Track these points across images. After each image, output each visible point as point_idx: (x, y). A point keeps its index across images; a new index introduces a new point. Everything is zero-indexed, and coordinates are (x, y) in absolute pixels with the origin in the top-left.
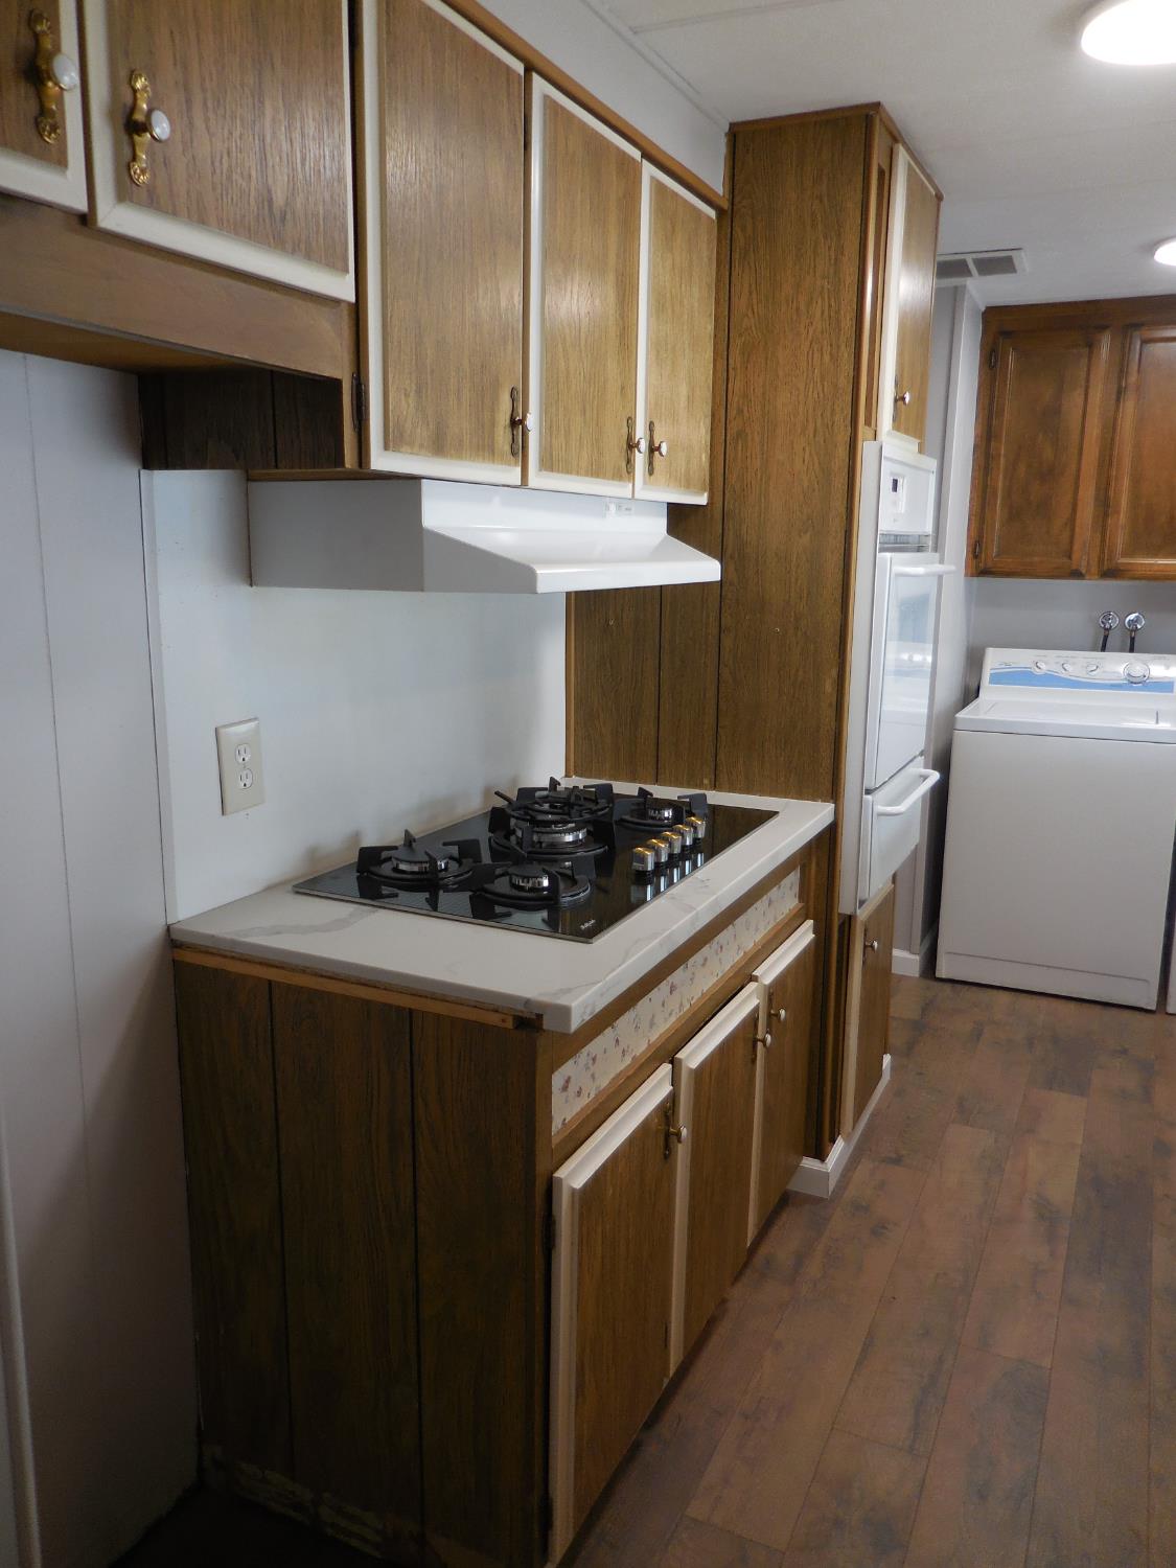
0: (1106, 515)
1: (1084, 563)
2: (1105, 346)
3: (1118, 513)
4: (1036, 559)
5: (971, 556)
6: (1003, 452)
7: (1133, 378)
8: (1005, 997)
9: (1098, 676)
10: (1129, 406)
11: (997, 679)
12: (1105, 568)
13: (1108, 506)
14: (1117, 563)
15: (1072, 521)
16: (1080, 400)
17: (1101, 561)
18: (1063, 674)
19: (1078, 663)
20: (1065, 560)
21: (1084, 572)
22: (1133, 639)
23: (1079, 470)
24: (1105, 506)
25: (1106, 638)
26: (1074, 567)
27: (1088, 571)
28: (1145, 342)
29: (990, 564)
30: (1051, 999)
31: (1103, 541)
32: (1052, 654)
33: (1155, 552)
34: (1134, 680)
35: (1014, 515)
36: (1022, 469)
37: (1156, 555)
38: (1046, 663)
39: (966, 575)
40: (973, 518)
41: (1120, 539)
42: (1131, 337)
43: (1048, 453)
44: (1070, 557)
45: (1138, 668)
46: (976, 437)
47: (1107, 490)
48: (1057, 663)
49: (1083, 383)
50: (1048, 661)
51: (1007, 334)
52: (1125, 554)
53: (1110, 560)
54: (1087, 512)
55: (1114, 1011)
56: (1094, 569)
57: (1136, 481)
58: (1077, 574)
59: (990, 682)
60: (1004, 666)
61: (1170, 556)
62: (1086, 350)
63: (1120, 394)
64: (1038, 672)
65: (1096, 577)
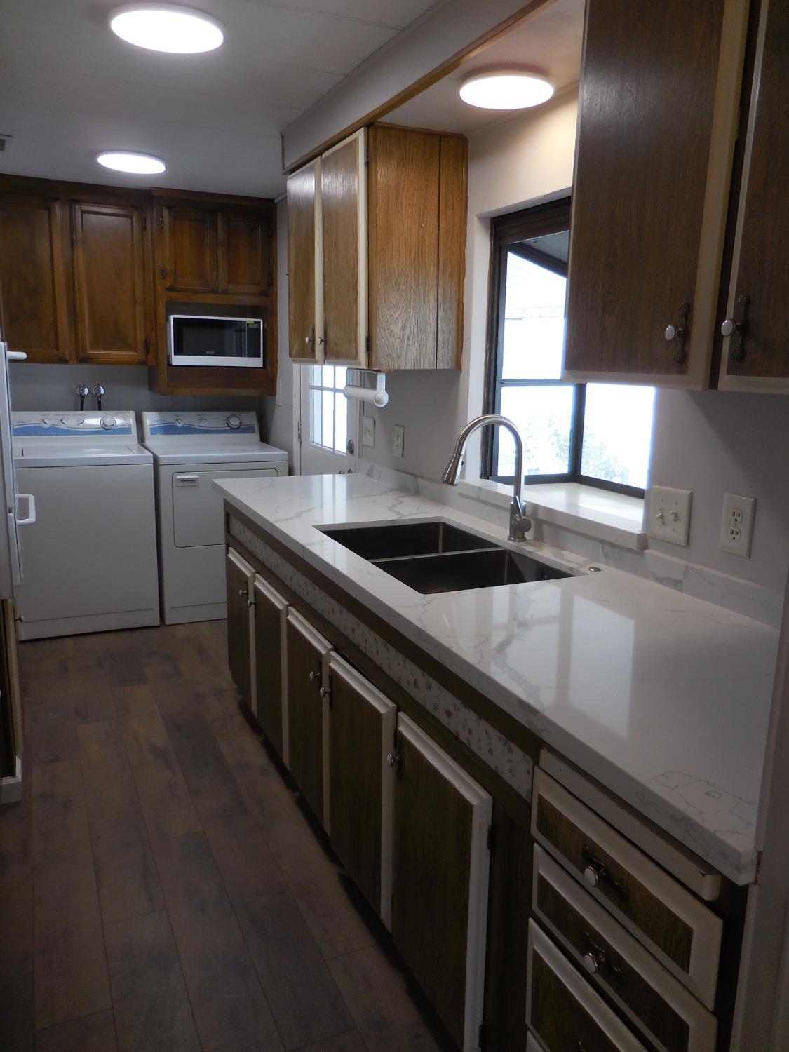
0: (76, 322)
1: (67, 353)
2: (59, 212)
3: (84, 321)
4: (34, 350)
7: (80, 235)
8: (69, 642)
9: (84, 426)
10: (80, 253)
11: (18, 432)
12: (81, 357)
13: (77, 316)
14: (88, 354)
15: (55, 326)
16: (47, 244)
17: (77, 352)
18: (62, 426)
19: (71, 419)
20: (55, 351)
21: (68, 359)
22: (99, 403)
23: (54, 292)
24: (74, 316)
25: (82, 402)
26: (61, 356)
27: (71, 359)
28: (83, 212)
30: (99, 635)
31: (77, 339)
32: (52, 413)
33: (110, 347)
34: (107, 428)
37: (110, 349)
38: (50, 420)
41: (88, 338)
42: (75, 209)
43: (31, 279)
44: (58, 350)
45: (108, 420)
47: (74, 305)
48: (57, 419)
49: (48, 233)
50: (51, 419)
52: (92, 348)
53: (83, 351)
54: (64, 320)
55: (138, 632)
56: (74, 357)
57: (92, 301)
58: (63, 361)
60: (20, 423)
61: (119, 349)
62: (47, 212)
63: (73, 244)
64: (45, 426)
65: (76, 362)
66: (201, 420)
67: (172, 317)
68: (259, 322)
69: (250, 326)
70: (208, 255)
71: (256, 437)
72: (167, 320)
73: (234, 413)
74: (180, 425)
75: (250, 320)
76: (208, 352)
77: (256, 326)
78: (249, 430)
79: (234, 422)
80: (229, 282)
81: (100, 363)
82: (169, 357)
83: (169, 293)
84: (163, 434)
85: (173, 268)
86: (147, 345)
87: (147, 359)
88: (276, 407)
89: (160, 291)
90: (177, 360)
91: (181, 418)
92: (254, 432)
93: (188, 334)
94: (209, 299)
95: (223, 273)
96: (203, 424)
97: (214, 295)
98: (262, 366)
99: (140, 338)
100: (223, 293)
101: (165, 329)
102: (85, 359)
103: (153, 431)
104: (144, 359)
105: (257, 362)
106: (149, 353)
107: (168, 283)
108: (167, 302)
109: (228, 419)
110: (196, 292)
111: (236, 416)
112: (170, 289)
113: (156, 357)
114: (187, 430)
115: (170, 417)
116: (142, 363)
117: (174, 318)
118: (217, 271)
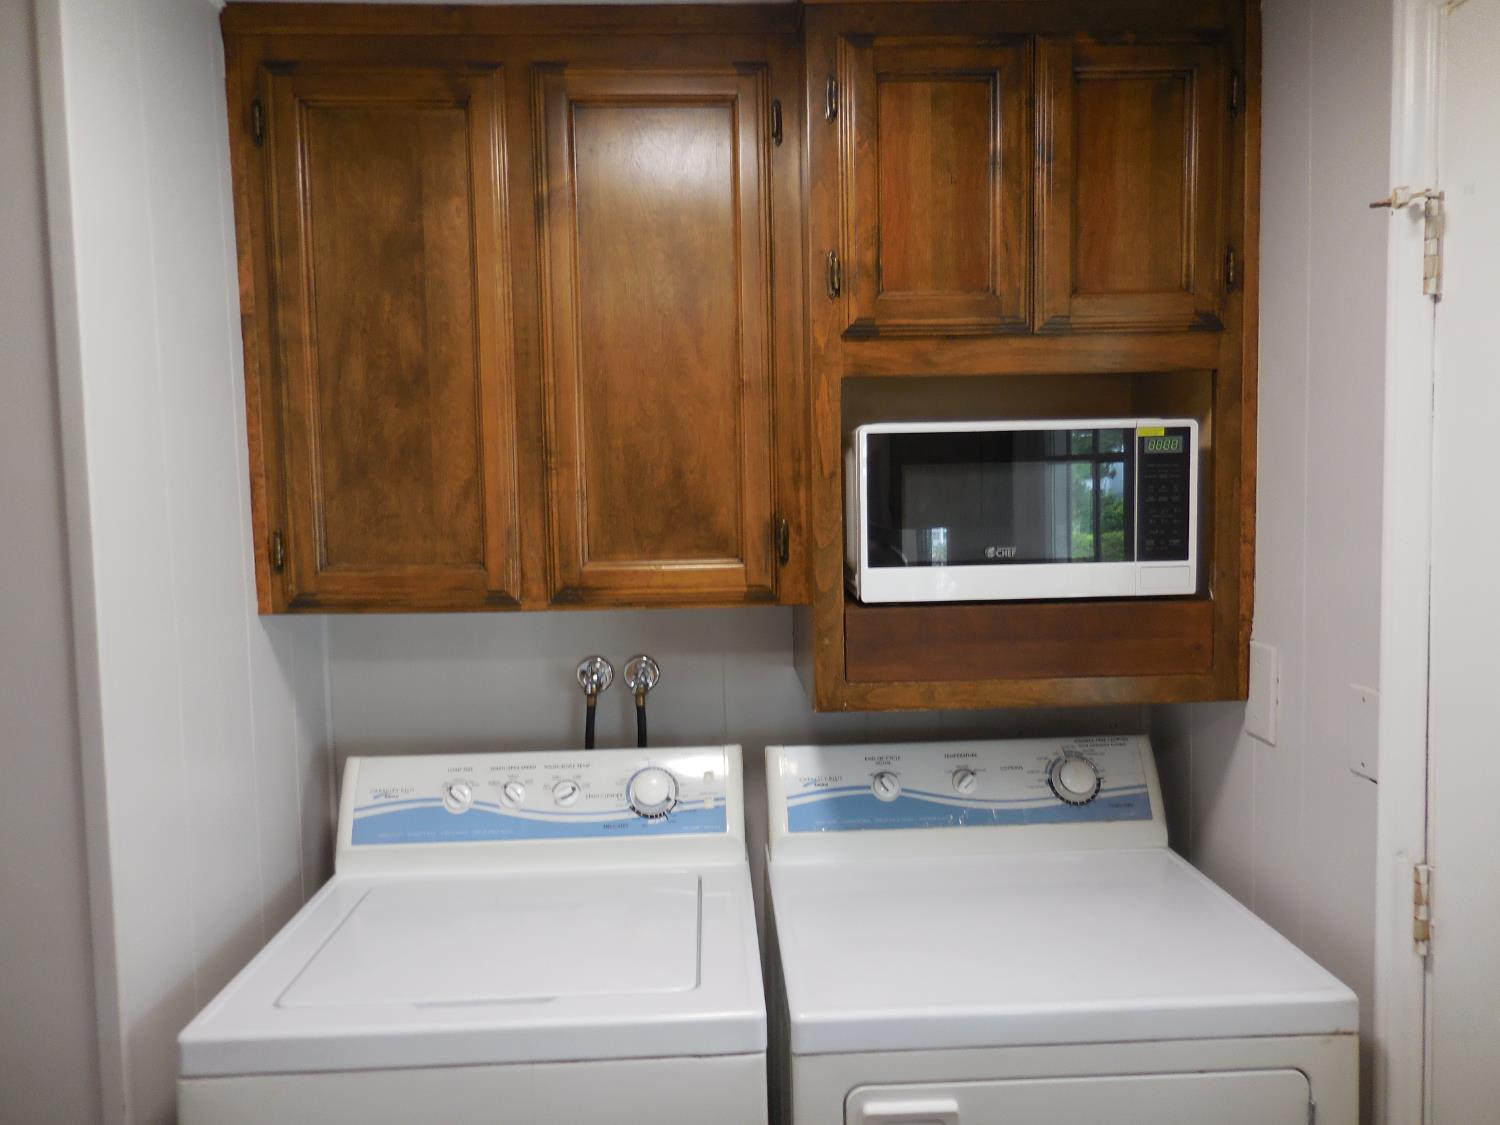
0: (546, 469)
1: (514, 577)
3: (570, 466)
4: (411, 569)
5: (266, 566)
6: (306, 330)
7: (562, 179)
9: (578, 807)
10: (561, 238)
11: (366, 832)
12: (559, 585)
13: (548, 453)
14: (581, 574)
15: (475, 485)
16: (460, 222)
17: (547, 572)
18: (507, 810)
19: (535, 780)
20: (474, 569)
21: (516, 595)
22: (641, 713)
23: (477, 375)
24: (541, 450)
25: (591, 722)
26: (494, 586)
27: (525, 592)
28: (577, 104)
29: (310, 586)
31: (546, 525)
33: (656, 548)
34: (651, 811)
35: (352, 473)
36: (356, 372)
37: (655, 554)
38: (471, 785)
39: (262, 611)
40: (262, 481)
41: (581, 517)
42: (547, 92)
43: (408, 336)
44: (483, 564)
45: (653, 781)
46: (243, 297)
47: (540, 414)
48: (493, 783)
49: (463, 185)
50: (473, 780)
51: (280, 67)
52: (594, 555)
53: (566, 565)
54: (504, 466)
56: (536, 588)
57: (598, 396)
58: (501, 601)
59: (355, 841)
60: (382, 800)
61: (685, 553)
62: (462, 114)
63: (540, 209)
64: (453, 808)
65: (544, 604)
66: (962, 773)
67: (863, 432)
68: (1186, 431)
69: (1150, 449)
70: (997, 193)
71: (1155, 830)
72: (847, 443)
73: (1070, 743)
74: (887, 793)
75: (1149, 426)
76: (991, 552)
77: (1173, 446)
78: (1127, 808)
79: (1077, 782)
80: (1075, 291)
81: (620, 604)
82: (850, 572)
83: (853, 347)
84: (829, 828)
85: (869, 257)
86: (778, 538)
87: (777, 579)
88: (1244, 738)
89: (821, 341)
90: (879, 585)
91: (893, 767)
92: (1146, 815)
93: (918, 485)
94: (999, 358)
95: (1052, 258)
96: (968, 789)
97: (1015, 343)
98: (1191, 589)
99: (755, 511)
100: (1056, 330)
101: (842, 474)
102: (571, 595)
103: (800, 819)
104: (768, 582)
105: (1176, 577)
106: (784, 559)
107: (852, 310)
108: (846, 381)
109: (1054, 768)
110: (949, 336)
111: (1080, 757)
112: (859, 332)
113: (809, 575)
114: (913, 813)
115: (856, 764)
116: (759, 596)
117: (871, 437)
118: (1032, 253)
